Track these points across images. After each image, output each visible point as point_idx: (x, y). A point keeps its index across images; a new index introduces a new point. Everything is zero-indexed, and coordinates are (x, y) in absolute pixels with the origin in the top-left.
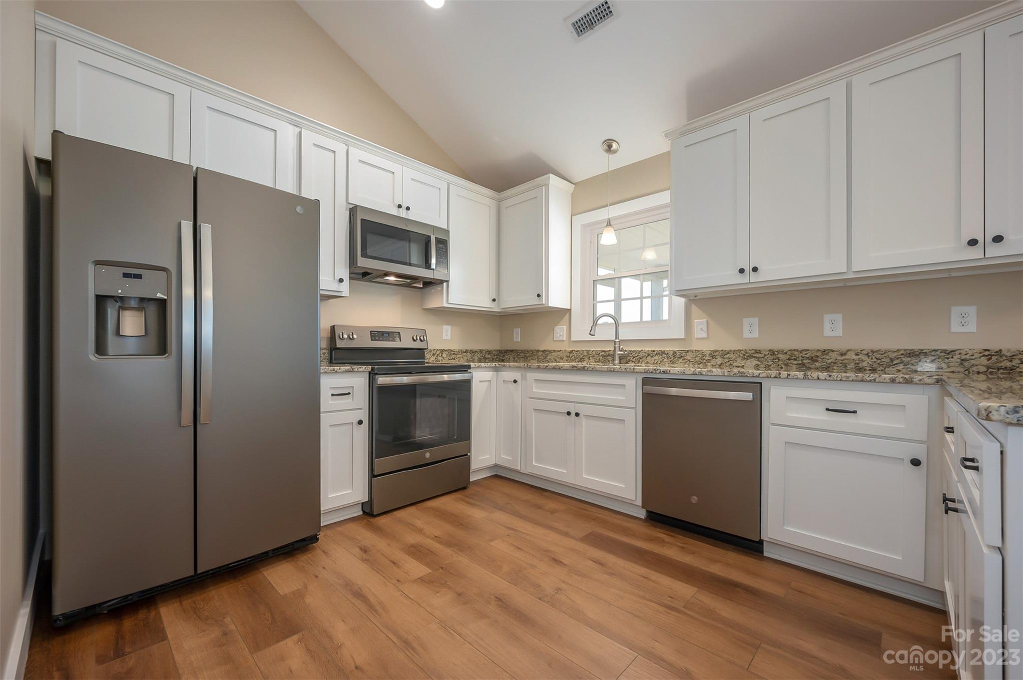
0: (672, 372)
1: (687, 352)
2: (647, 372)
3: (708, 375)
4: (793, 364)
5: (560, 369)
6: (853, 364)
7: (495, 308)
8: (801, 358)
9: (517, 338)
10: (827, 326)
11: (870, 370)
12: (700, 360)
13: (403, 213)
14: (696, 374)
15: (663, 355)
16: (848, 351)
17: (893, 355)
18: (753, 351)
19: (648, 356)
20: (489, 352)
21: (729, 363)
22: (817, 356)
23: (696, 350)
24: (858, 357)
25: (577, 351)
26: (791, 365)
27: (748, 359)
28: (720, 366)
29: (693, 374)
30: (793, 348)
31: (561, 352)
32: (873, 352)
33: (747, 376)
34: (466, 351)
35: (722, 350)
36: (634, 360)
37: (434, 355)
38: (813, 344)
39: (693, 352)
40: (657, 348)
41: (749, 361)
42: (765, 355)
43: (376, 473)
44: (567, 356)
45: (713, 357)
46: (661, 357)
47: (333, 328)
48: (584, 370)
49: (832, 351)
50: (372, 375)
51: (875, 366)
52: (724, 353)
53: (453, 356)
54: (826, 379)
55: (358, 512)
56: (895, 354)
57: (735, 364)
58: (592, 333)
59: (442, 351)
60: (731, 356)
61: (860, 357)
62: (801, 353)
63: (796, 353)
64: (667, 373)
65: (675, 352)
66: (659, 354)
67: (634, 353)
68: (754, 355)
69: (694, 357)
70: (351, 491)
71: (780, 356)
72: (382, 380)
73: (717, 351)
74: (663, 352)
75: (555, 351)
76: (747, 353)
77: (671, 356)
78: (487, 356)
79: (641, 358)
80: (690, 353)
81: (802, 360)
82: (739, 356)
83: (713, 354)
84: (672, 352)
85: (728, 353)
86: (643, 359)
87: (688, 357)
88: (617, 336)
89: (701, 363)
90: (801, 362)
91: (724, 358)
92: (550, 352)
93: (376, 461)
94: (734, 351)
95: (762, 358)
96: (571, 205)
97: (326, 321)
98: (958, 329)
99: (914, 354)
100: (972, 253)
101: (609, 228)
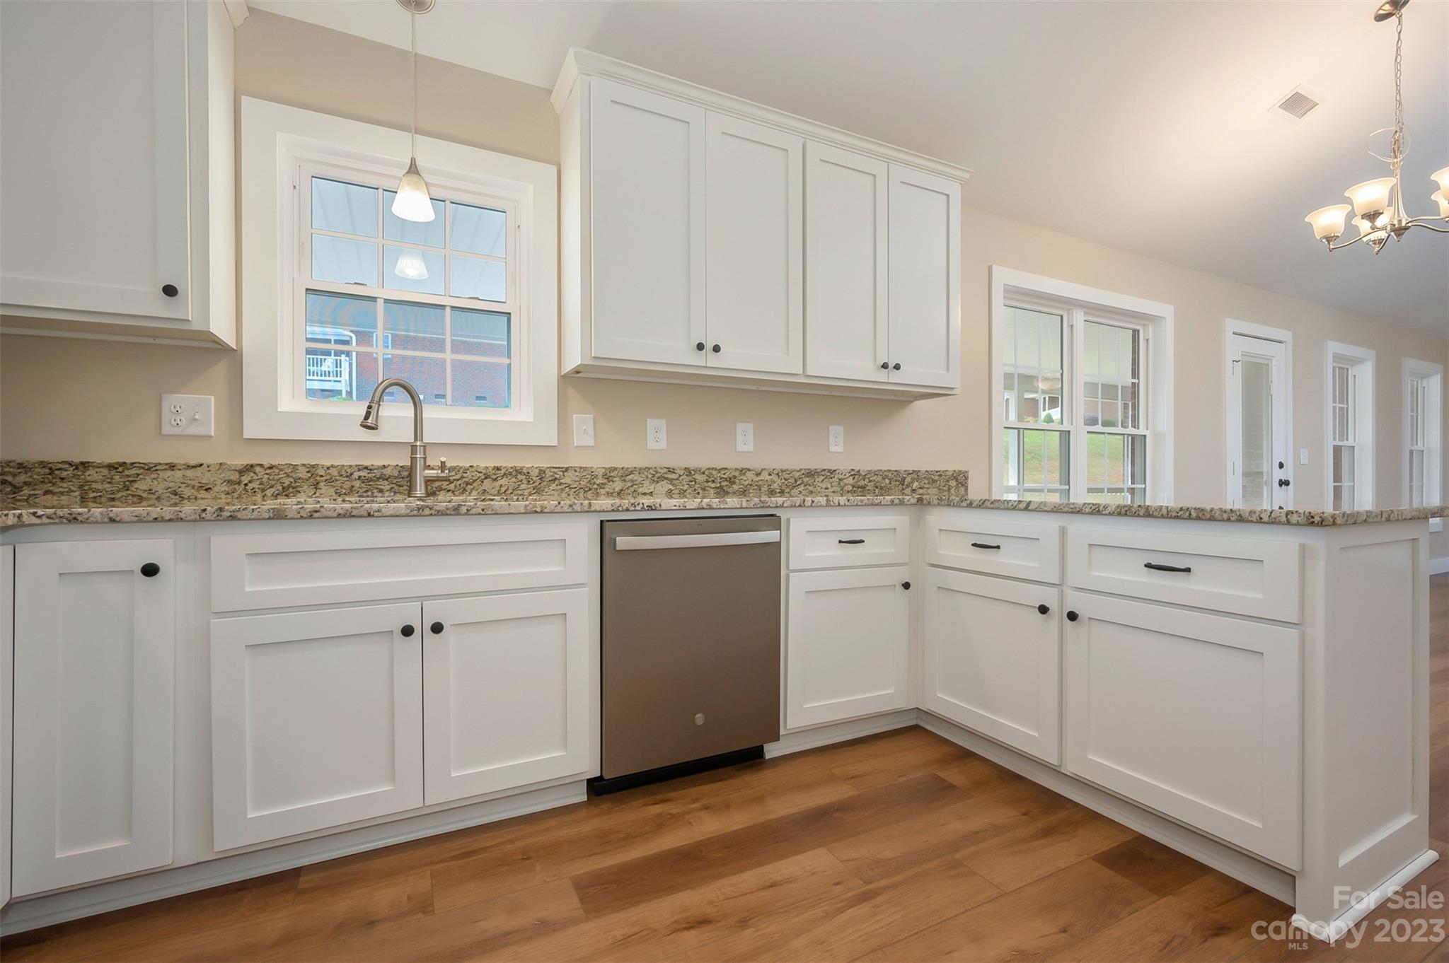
0: (664, 507)
1: (566, 471)
2: (618, 510)
3: (720, 508)
4: (711, 487)
5: (369, 515)
6: (766, 486)
8: (719, 480)
10: (740, 438)
11: (779, 493)
12: (588, 485)
14: (703, 508)
15: (520, 477)
16: (763, 470)
17: (797, 475)
18: (665, 470)
19: (486, 478)
21: (632, 489)
22: (735, 477)
23: (581, 468)
24: (770, 477)
25: (271, 468)
26: (709, 489)
27: (658, 482)
28: (619, 494)
29: (698, 509)
30: (711, 467)
31: (204, 468)
32: (783, 471)
33: (769, 507)
35: (622, 468)
36: (452, 487)
38: (730, 462)
39: (576, 471)
40: (507, 462)
41: (659, 484)
42: (680, 476)
44: (230, 482)
45: (609, 479)
46: (514, 480)
48: (459, 514)
49: (749, 470)
51: (783, 488)
52: (626, 473)
54: (845, 505)
56: (799, 474)
57: (640, 490)
58: (370, 421)
60: (635, 477)
61: (772, 477)
62: (719, 472)
63: (714, 472)
64: (655, 510)
66: (510, 474)
67: (453, 473)
68: (666, 476)
69: (577, 479)
71: (697, 476)
73: (615, 469)
74: (518, 471)
75: (172, 467)
76: (657, 472)
77: (534, 478)
79: (467, 484)
80: (570, 473)
81: (720, 483)
82: (647, 477)
83: (609, 475)
84: (537, 472)
85: (631, 473)
86: (475, 485)
87: (567, 480)
88: (416, 434)
89: (590, 489)
90: (718, 485)
91: (625, 480)
92: (149, 468)
94: (640, 469)
95: (677, 479)
98: (833, 448)
99: (811, 474)
100: (882, 376)
101: (415, 178)
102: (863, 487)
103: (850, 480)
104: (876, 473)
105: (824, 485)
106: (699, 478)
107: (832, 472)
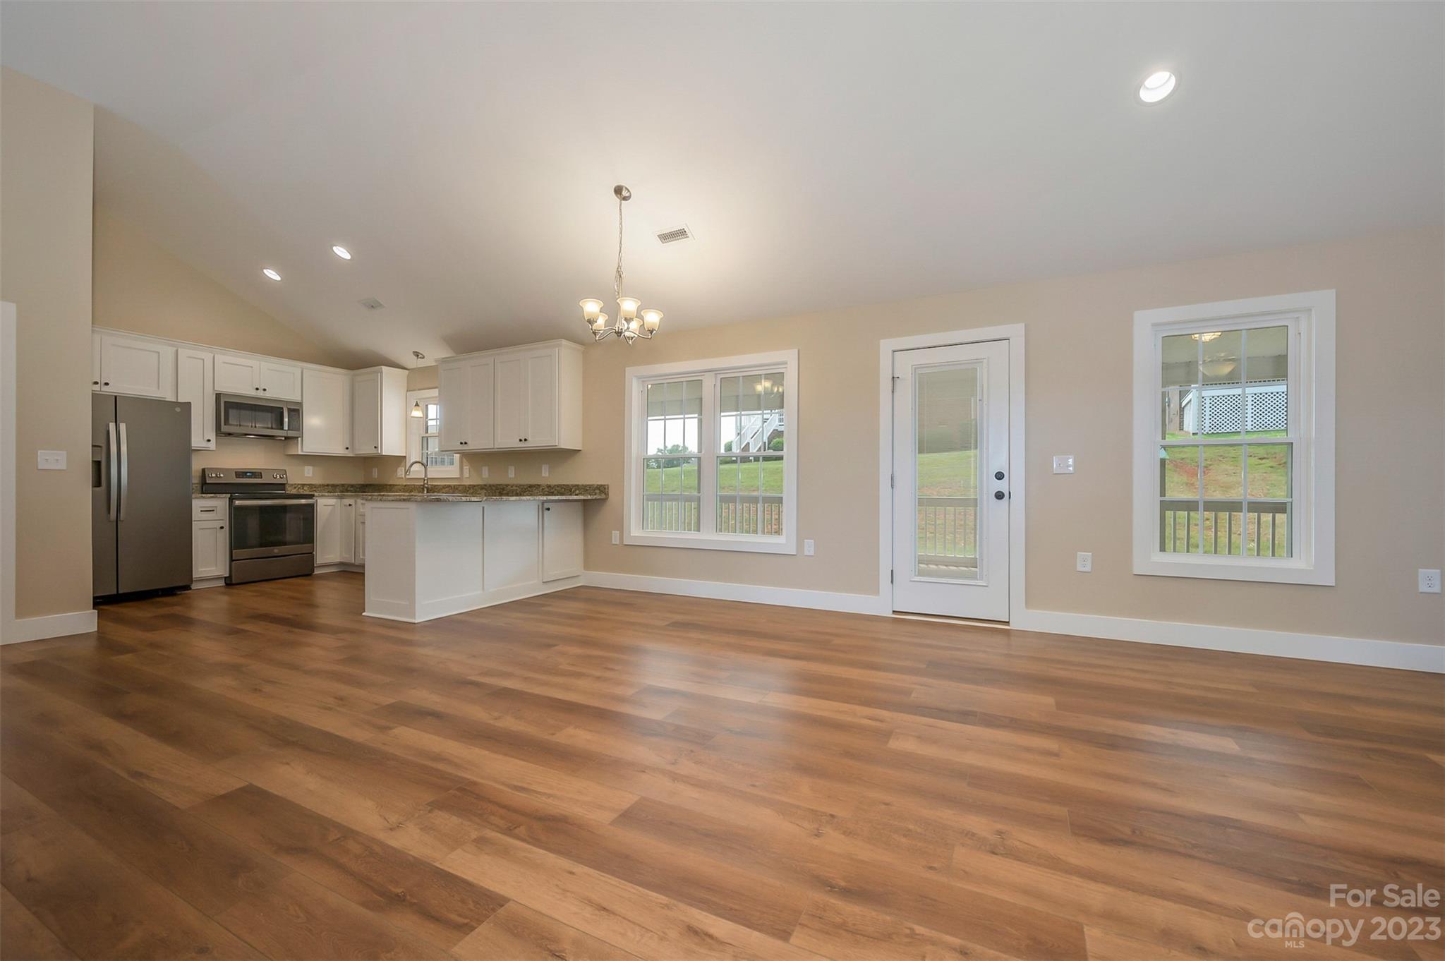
7: (349, 454)
9: (375, 476)
13: (260, 394)
20: (352, 486)
31: (402, 485)
34: (328, 485)
37: (295, 488)
43: (234, 558)
44: (405, 489)
47: (204, 470)
50: (231, 500)
52: (474, 486)
53: (314, 489)
55: (222, 583)
59: (303, 485)
60: (476, 488)
65: (454, 486)
70: (214, 568)
72: (237, 503)
78: (349, 489)
88: (426, 475)
92: (394, 485)
93: (234, 551)
96: (406, 385)
97: (197, 465)
98: (543, 475)
99: (531, 486)
100: (522, 444)
101: (418, 407)
102: (553, 493)
103: (547, 489)
104: (558, 486)
105: (536, 491)
106: (494, 488)
107: (539, 485)
